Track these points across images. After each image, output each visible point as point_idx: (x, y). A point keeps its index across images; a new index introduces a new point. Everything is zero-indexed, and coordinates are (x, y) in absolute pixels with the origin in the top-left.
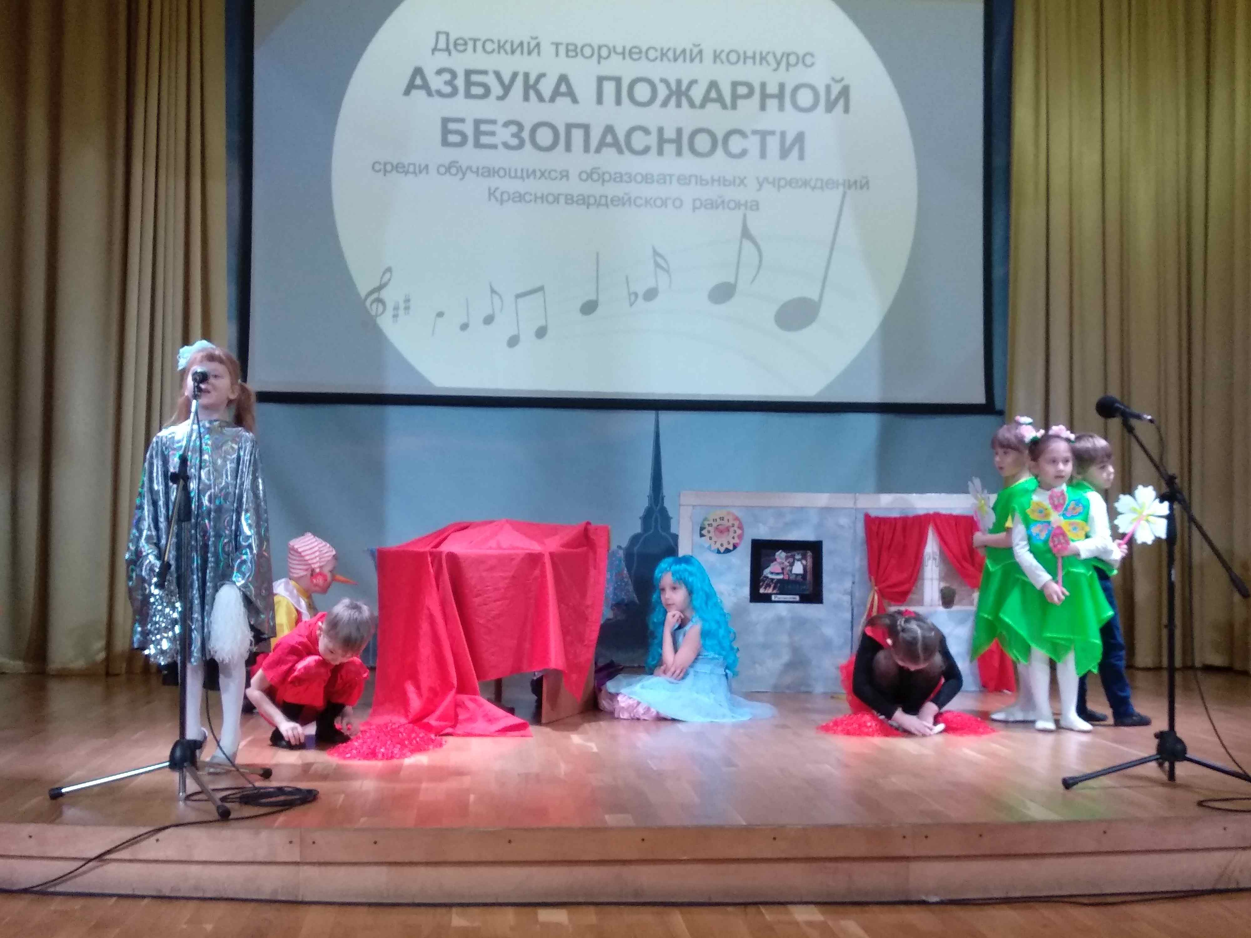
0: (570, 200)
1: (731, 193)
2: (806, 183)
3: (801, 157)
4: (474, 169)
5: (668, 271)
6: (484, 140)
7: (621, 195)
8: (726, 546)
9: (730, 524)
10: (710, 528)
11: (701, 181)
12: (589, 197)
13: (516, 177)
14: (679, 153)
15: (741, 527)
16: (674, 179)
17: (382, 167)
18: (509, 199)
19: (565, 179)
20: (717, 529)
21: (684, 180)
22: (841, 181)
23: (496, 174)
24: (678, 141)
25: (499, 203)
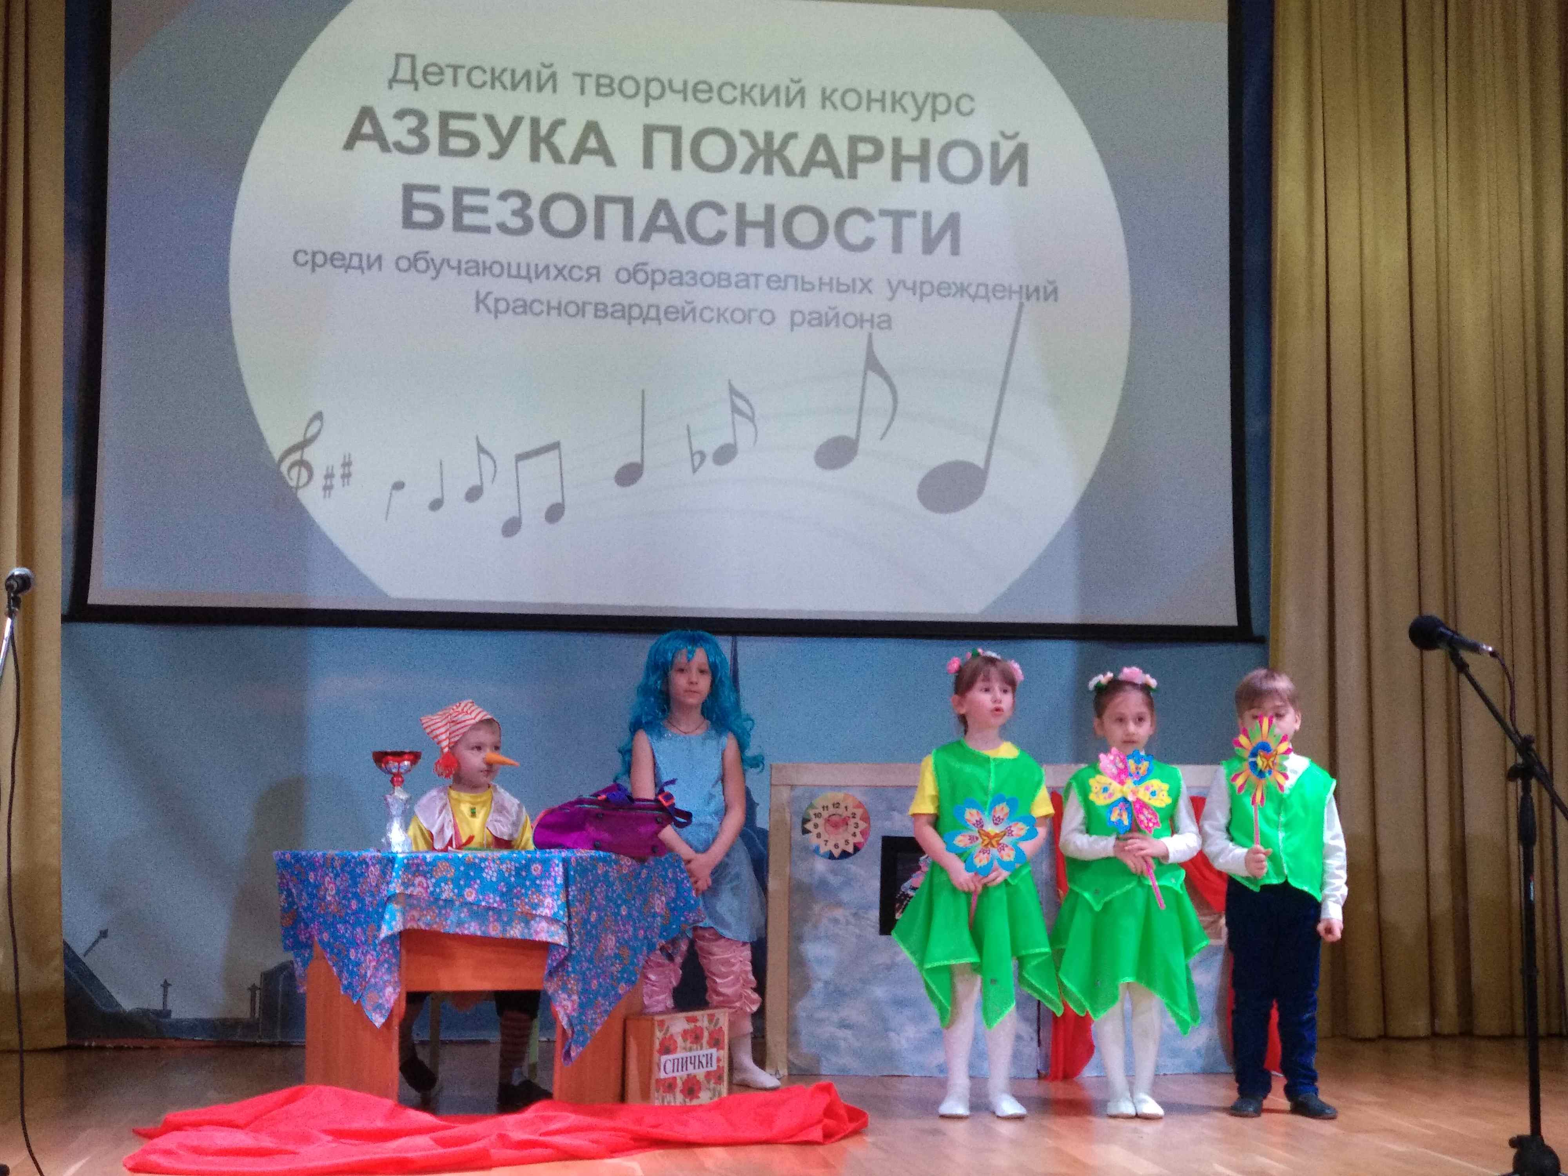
0: (601, 311)
1: (848, 303)
2: (962, 290)
3: (955, 250)
4: (454, 263)
5: (752, 419)
6: (469, 219)
7: (679, 304)
8: (842, 846)
9: (849, 813)
10: (820, 821)
11: (803, 285)
12: (631, 307)
13: (518, 276)
14: (770, 242)
15: (866, 818)
16: (762, 281)
17: (309, 257)
18: (508, 309)
19: (594, 279)
20: (828, 821)
21: (777, 282)
22: (1015, 287)
23: (487, 272)
24: (767, 225)
25: (492, 316)
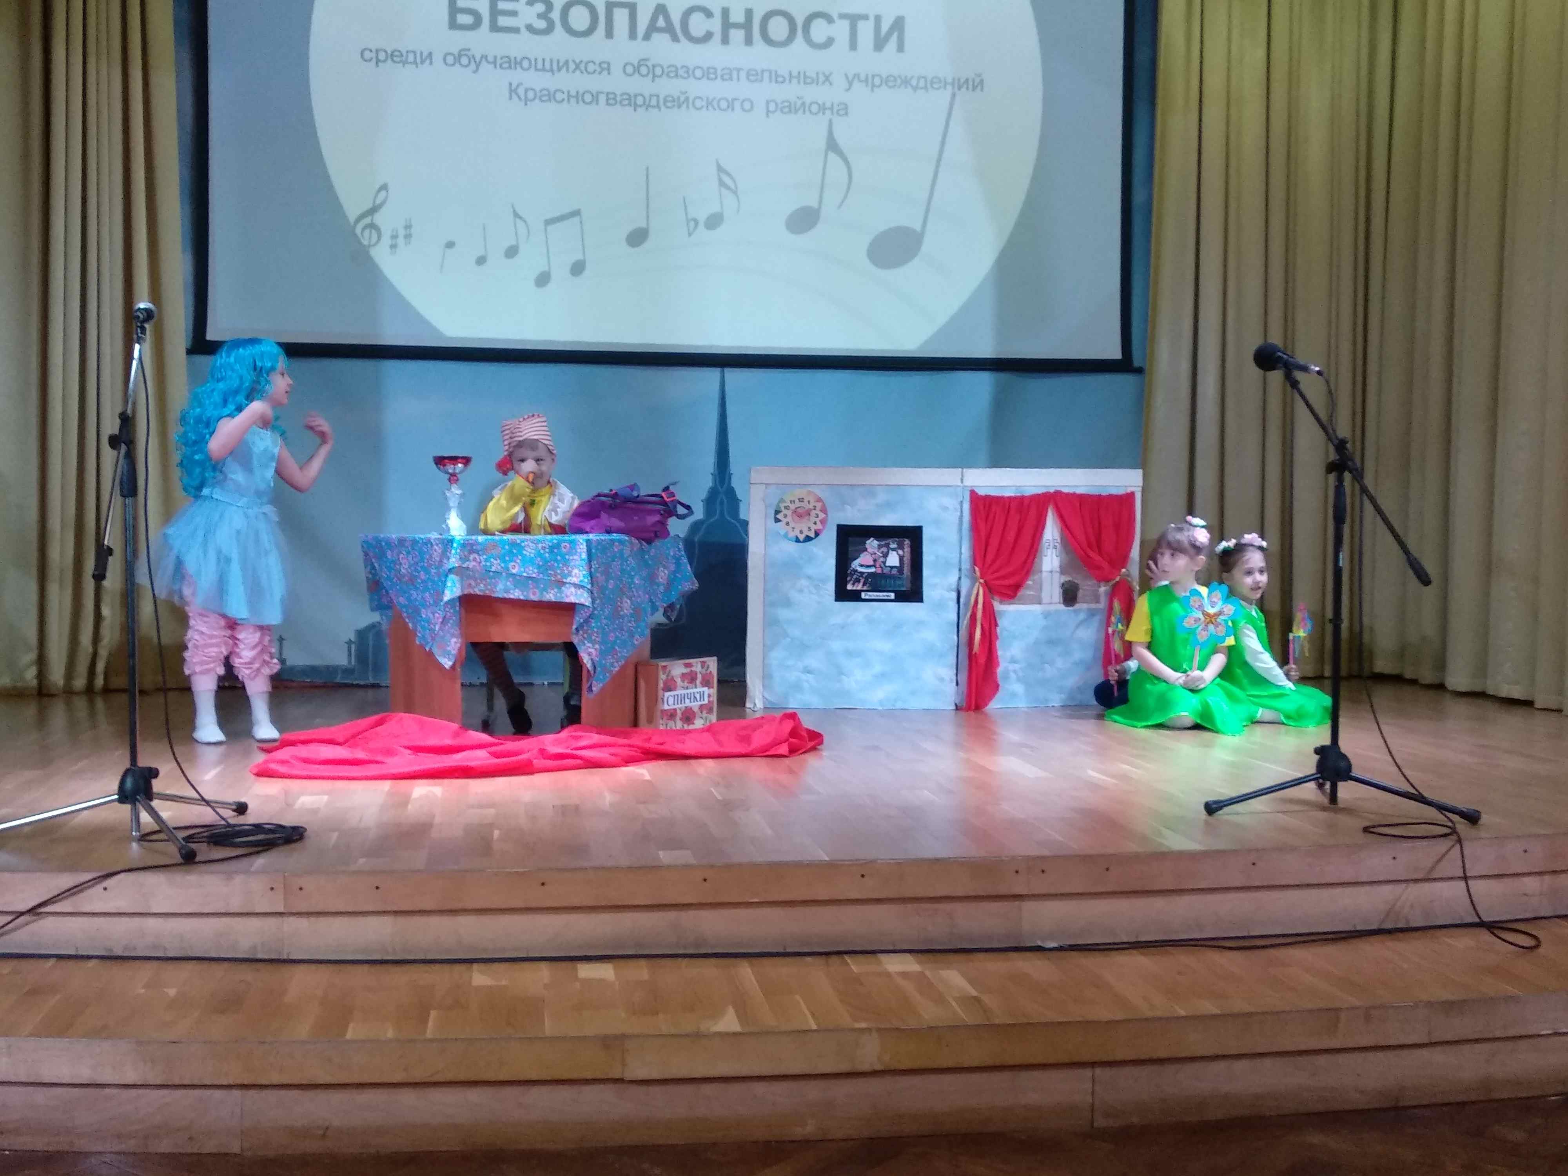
0: (612, 99)
1: (812, 93)
2: (906, 82)
3: (901, 48)
4: (490, 59)
5: (735, 193)
6: (503, 21)
7: (676, 94)
8: (806, 533)
9: (811, 507)
10: (789, 513)
11: (776, 78)
12: (636, 96)
13: (544, 69)
14: (749, 41)
15: (824, 510)
16: (743, 75)
17: (373, 55)
18: (535, 98)
19: (605, 73)
20: (795, 512)
21: (754, 76)
22: (950, 80)
23: (518, 66)
24: (747, 25)
25: (523, 103)
